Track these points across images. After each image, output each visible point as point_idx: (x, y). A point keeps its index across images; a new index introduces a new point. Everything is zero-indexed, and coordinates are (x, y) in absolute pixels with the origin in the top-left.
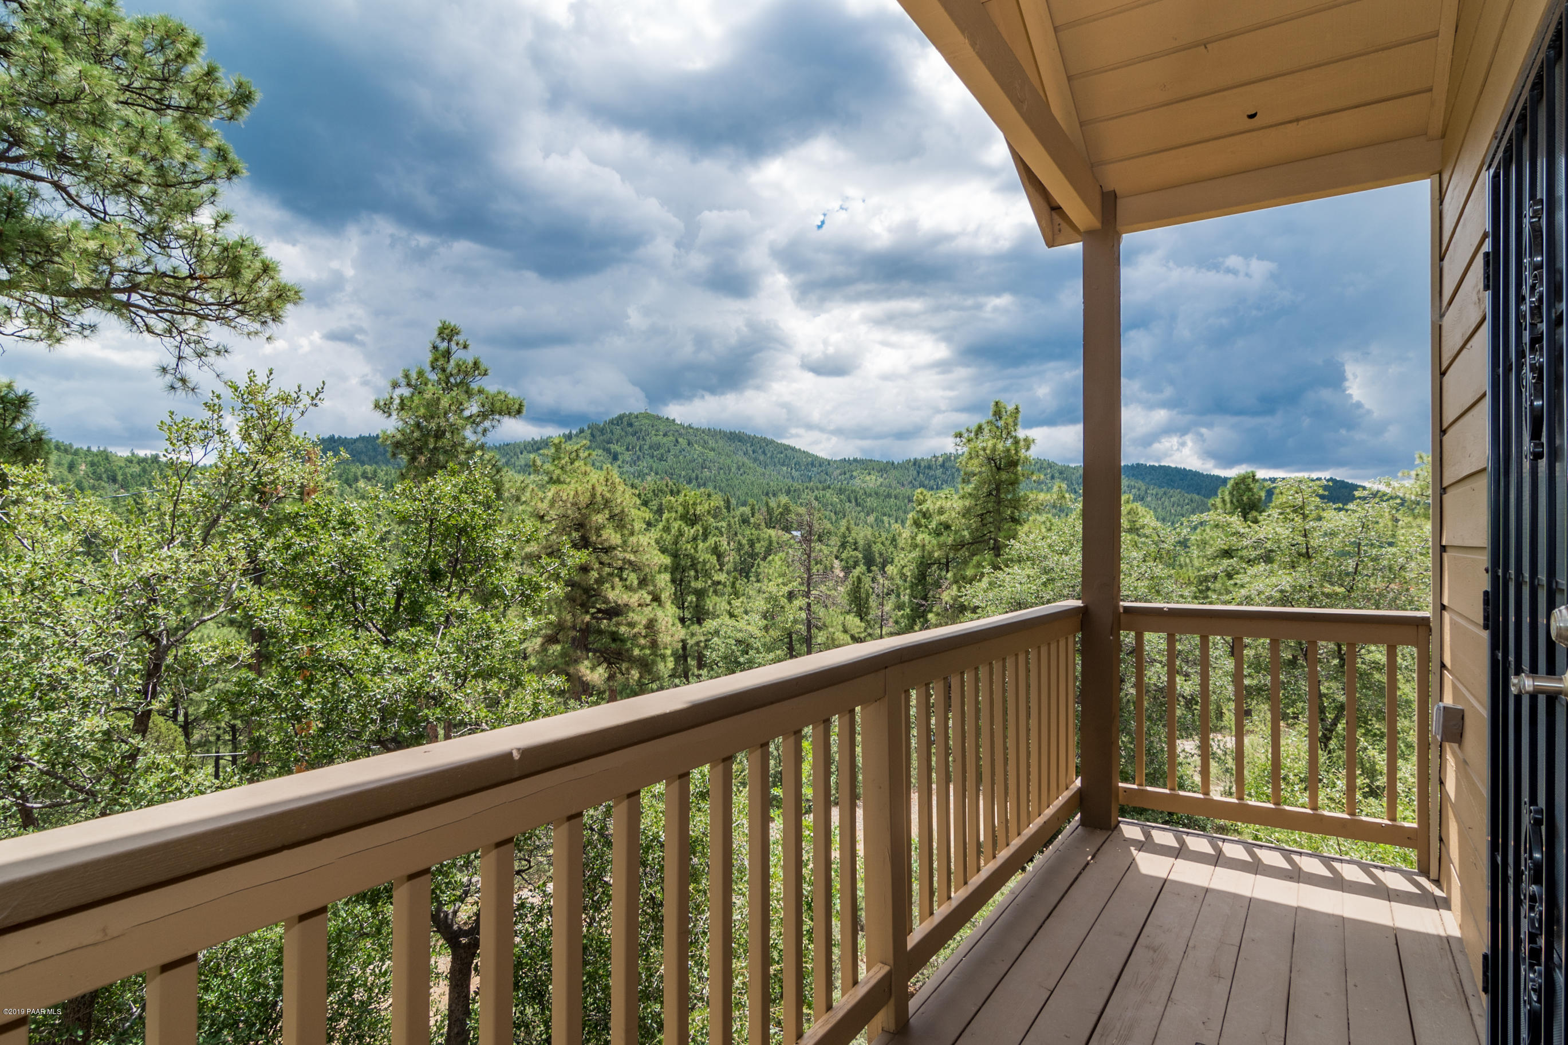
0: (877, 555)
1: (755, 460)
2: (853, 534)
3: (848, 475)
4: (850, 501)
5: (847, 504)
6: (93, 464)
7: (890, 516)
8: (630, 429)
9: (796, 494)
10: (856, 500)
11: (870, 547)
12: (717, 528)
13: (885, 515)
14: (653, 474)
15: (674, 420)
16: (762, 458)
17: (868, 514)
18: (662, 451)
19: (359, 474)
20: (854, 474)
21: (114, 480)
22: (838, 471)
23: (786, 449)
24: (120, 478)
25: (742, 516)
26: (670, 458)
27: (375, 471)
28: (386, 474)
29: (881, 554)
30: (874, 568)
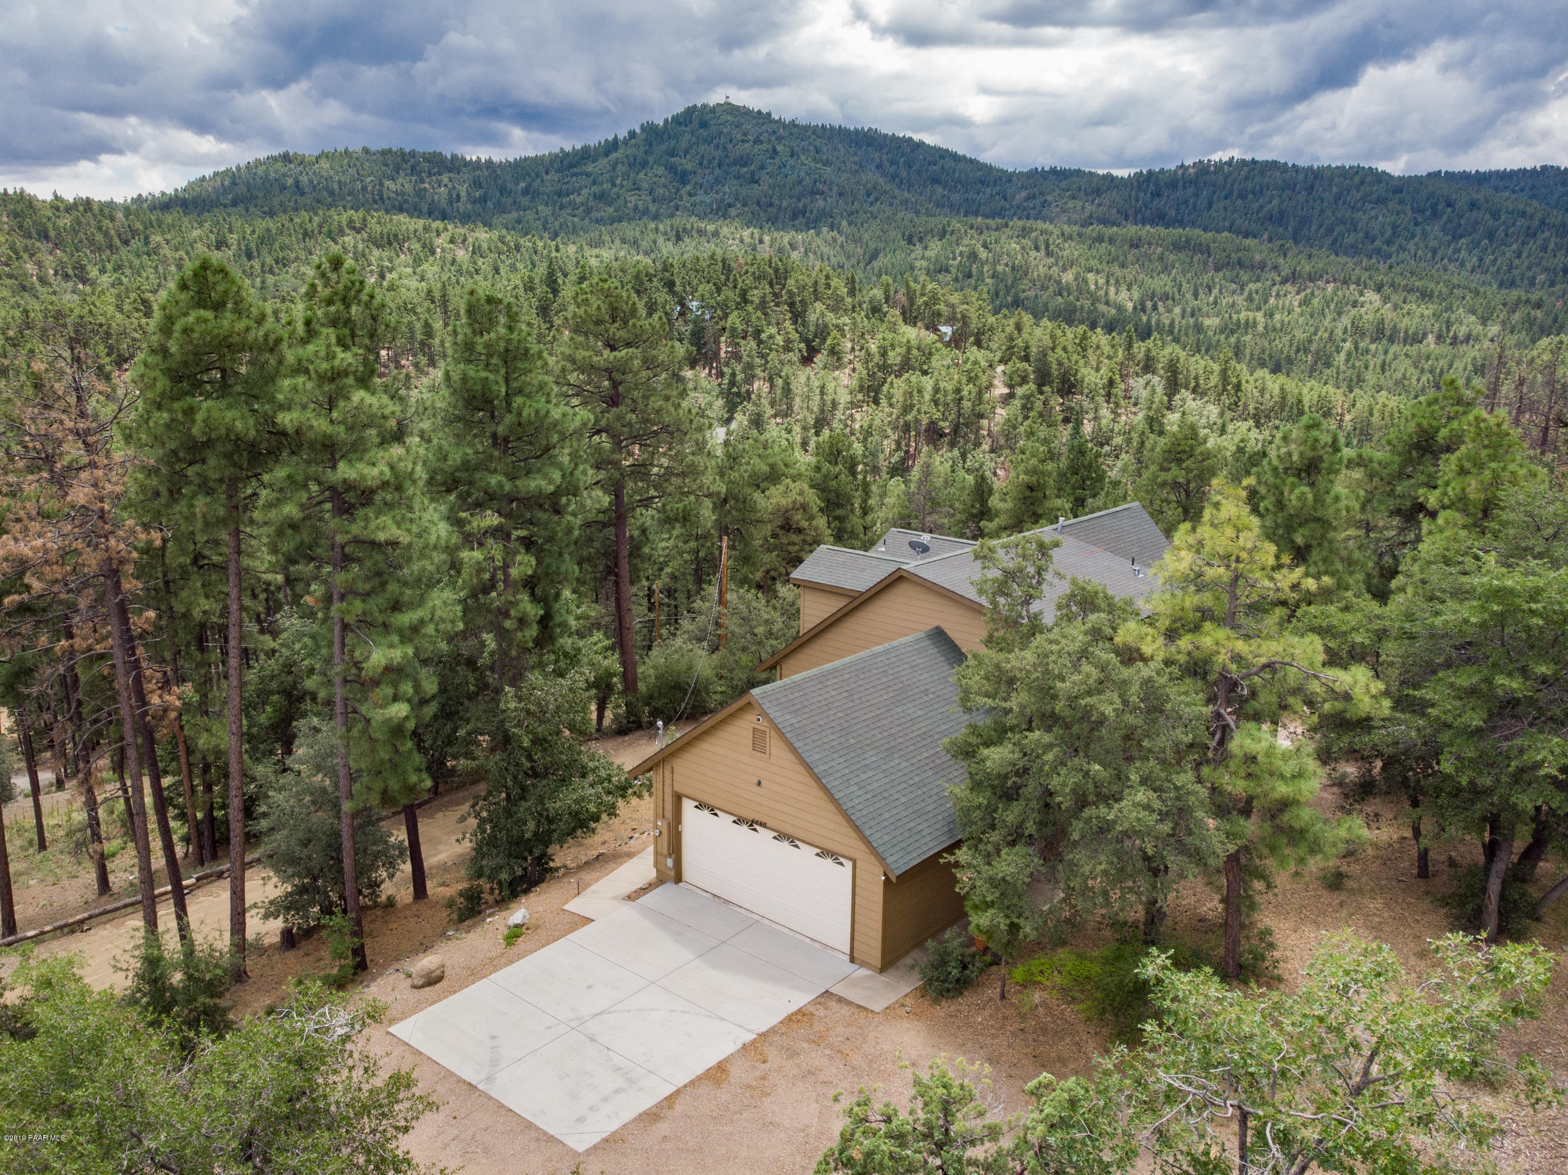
0: (1054, 366)
1: (894, 177)
2: (1025, 336)
3: (1037, 202)
4: (1037, 249)
5: (1033, 253)
6: (16, 215)
7: (1098, 272)
8: (704, 133)
9: (954, 238)
10: (1047, 246)
11: (1045, 355)
12: (837, 326)
13: (1090, 270)
14: (739, 205)
15: (769, 114)
16: (903, 173)
17: (1064, 270)
18: (753, 167)
19: (344, 223)
20: (1050, 198)
21: (47, 237)
22: (1024, 194)
23: (942, 157)
24: (52, 234)
25: (870, 302)
26: (766, 181)
27: (364, 220)
28: (379, 223)
29: (1060, 364)
30: (1047, 389)
